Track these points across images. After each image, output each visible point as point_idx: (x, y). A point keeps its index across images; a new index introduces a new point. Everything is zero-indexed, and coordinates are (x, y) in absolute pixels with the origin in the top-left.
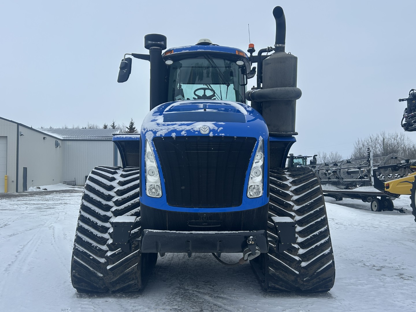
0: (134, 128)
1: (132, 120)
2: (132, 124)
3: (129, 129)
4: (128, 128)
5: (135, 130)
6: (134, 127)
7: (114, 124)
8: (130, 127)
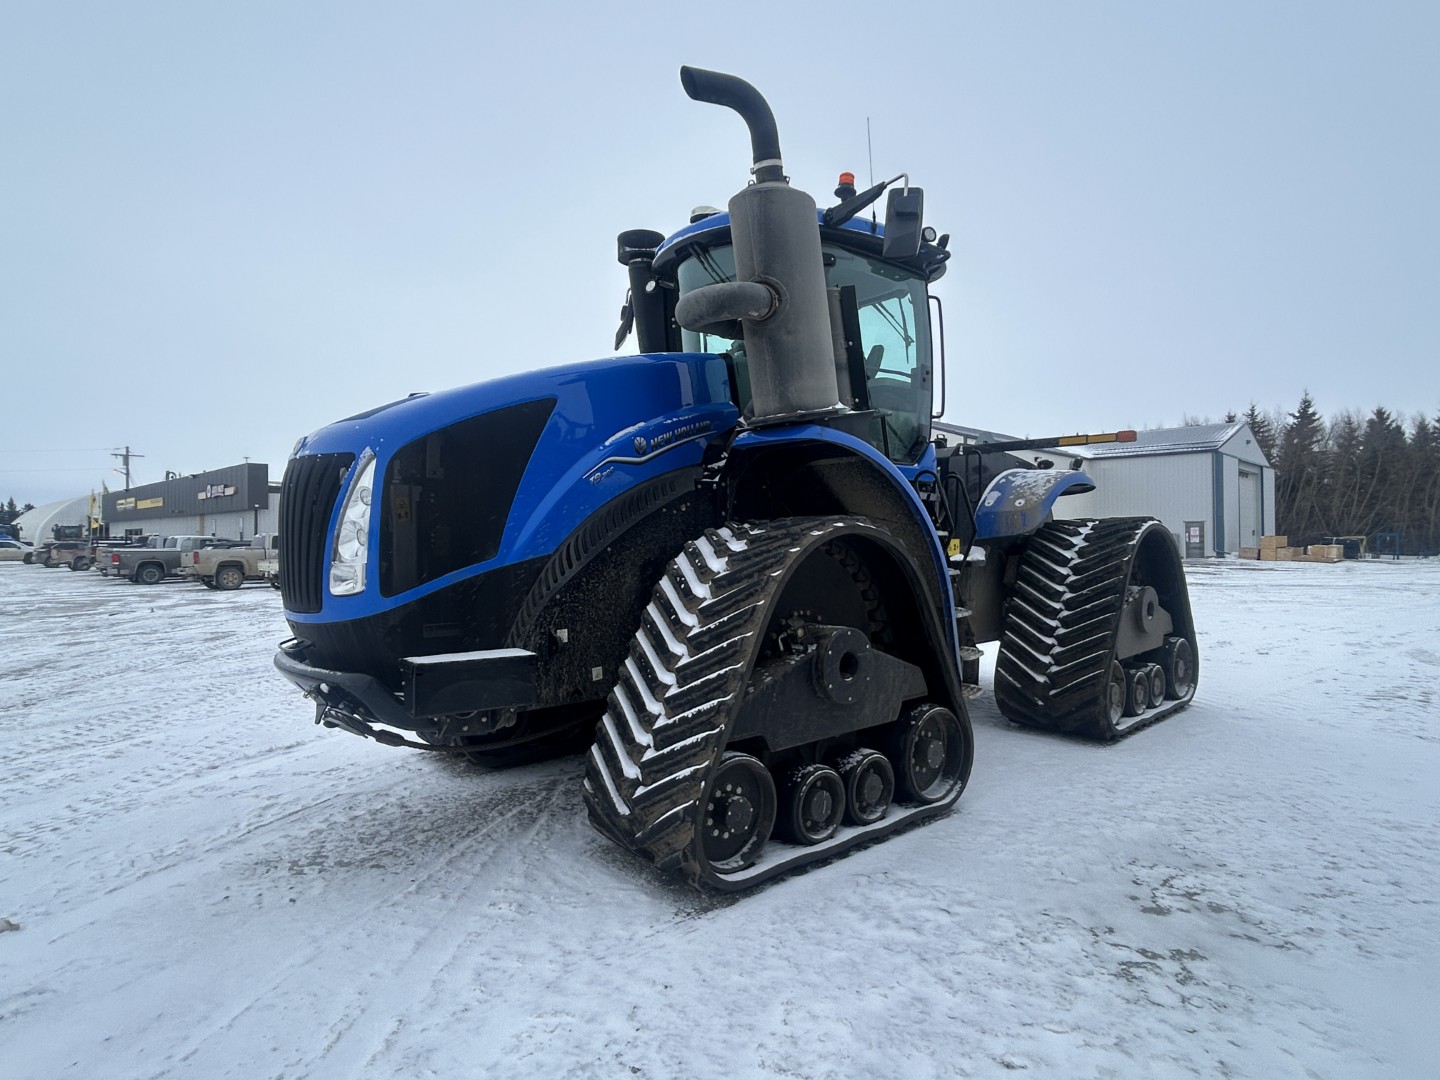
0: (1314, 414)
1: (1307, 395)
2: (1307, 404)
3: (1297, 418)
4: (1294, 416)
5: (1317, 417)
6: (1311, 411)
7: (1253, 410)
8: (1299, 412)
